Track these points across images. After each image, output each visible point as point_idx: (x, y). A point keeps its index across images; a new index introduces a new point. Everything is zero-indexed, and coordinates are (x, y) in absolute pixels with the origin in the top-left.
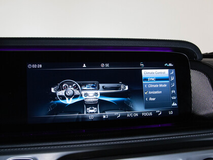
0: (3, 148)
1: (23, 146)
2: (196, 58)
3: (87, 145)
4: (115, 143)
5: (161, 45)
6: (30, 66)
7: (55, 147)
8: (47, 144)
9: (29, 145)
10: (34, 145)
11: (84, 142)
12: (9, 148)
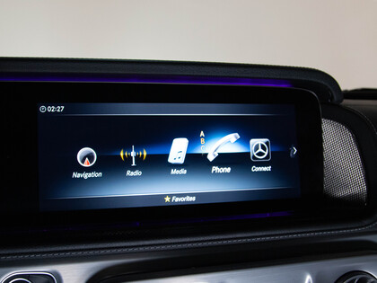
0: (4, 255)
1: (35, 250)
2: (332, 98)
3: (147, 248)
4: (195, 245)
5: (273, 75)
6: (43, 109)
7: (91, 252)
8: (77, 247)
9: (45, 250)
10: (53, 249)
11: (141, 243)
12: (9, 255)
